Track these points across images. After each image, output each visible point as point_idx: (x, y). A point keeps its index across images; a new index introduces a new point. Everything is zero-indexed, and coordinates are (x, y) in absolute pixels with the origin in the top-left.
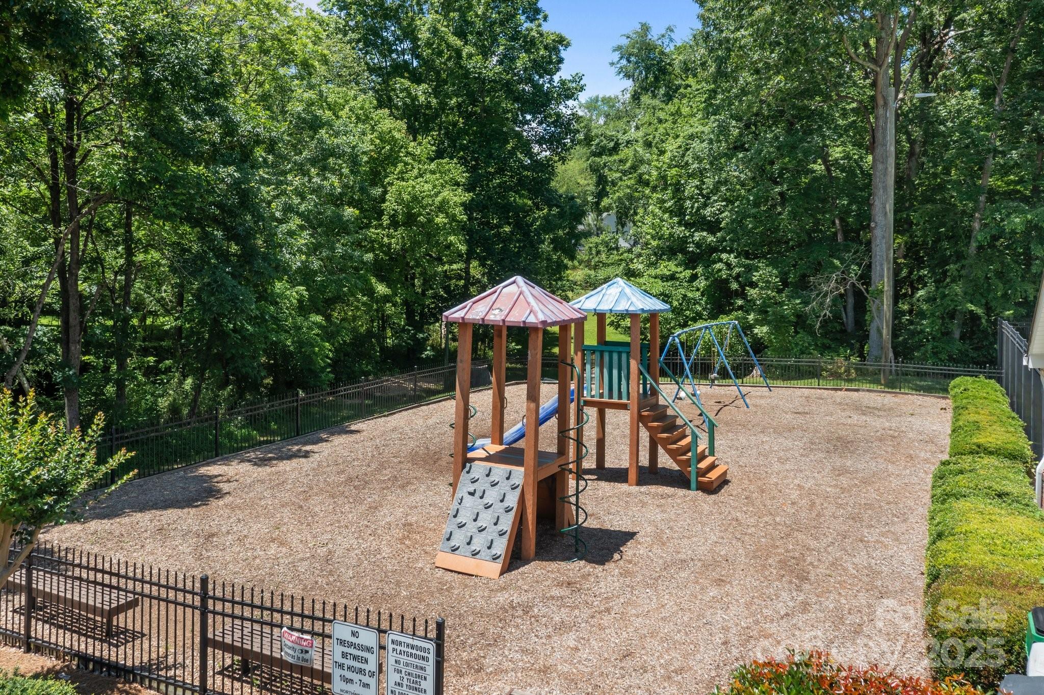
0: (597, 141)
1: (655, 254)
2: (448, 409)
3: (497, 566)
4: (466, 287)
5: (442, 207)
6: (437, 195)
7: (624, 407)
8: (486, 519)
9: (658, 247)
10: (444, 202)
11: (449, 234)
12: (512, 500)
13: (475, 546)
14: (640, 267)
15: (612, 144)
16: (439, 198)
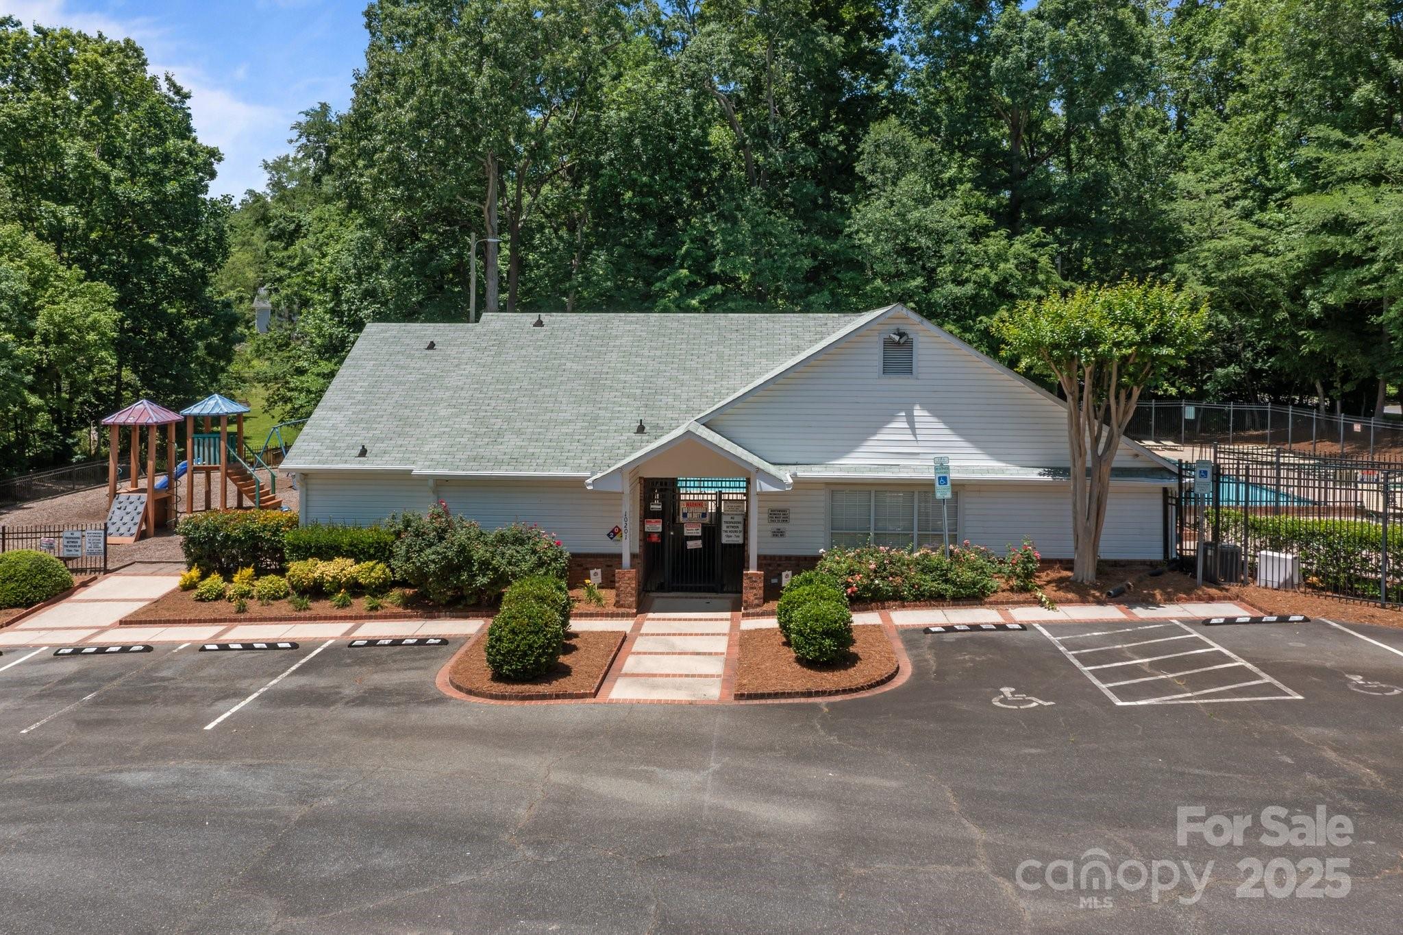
0: (275, 222)
1: (319, 352)
2: (106, 490)
3: (133, 538)
4: (118, 393)
5: (93, 327)
6: (88, 316)
7: (217, 469)
8: (127, 519)
9: (323, 346)
10: (95, 321)
11: (100, 349)
12: (141, 509)
13: (121, 531)
14: (306, 364)
15: (292, 226)
16: (90, 319)
